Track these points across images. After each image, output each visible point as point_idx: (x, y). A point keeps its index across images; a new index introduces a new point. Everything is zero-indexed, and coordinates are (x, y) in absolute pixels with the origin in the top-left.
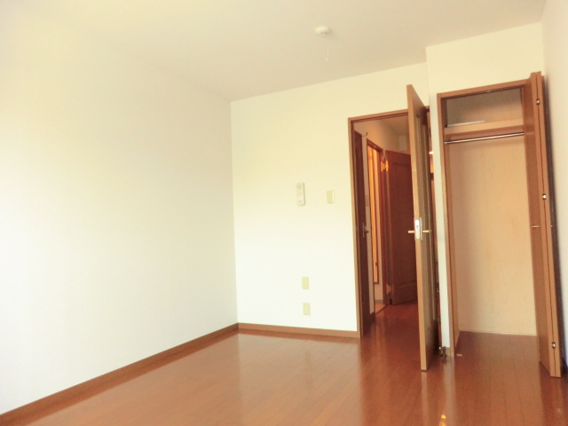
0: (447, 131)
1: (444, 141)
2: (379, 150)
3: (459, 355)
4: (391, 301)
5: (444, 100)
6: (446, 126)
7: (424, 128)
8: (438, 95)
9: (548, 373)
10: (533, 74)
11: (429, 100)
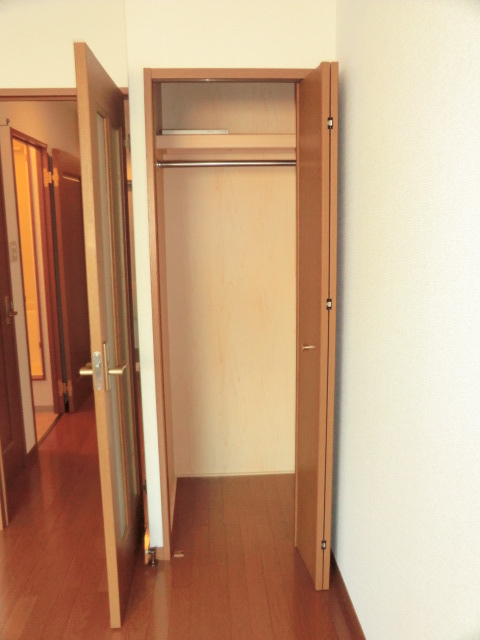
0: (161, 142)
1: (156, 160)
2: (40, 148)
3: (176, 556)
4: (67, 406)
5: (157, 84)
6: (159, 132)
7: (117, 134)
8: (147, 72)
9: (312, 584)
10: (323, 64)
11: (127, 75)
